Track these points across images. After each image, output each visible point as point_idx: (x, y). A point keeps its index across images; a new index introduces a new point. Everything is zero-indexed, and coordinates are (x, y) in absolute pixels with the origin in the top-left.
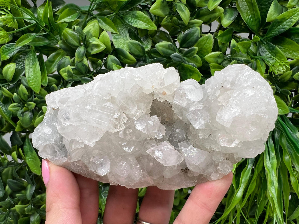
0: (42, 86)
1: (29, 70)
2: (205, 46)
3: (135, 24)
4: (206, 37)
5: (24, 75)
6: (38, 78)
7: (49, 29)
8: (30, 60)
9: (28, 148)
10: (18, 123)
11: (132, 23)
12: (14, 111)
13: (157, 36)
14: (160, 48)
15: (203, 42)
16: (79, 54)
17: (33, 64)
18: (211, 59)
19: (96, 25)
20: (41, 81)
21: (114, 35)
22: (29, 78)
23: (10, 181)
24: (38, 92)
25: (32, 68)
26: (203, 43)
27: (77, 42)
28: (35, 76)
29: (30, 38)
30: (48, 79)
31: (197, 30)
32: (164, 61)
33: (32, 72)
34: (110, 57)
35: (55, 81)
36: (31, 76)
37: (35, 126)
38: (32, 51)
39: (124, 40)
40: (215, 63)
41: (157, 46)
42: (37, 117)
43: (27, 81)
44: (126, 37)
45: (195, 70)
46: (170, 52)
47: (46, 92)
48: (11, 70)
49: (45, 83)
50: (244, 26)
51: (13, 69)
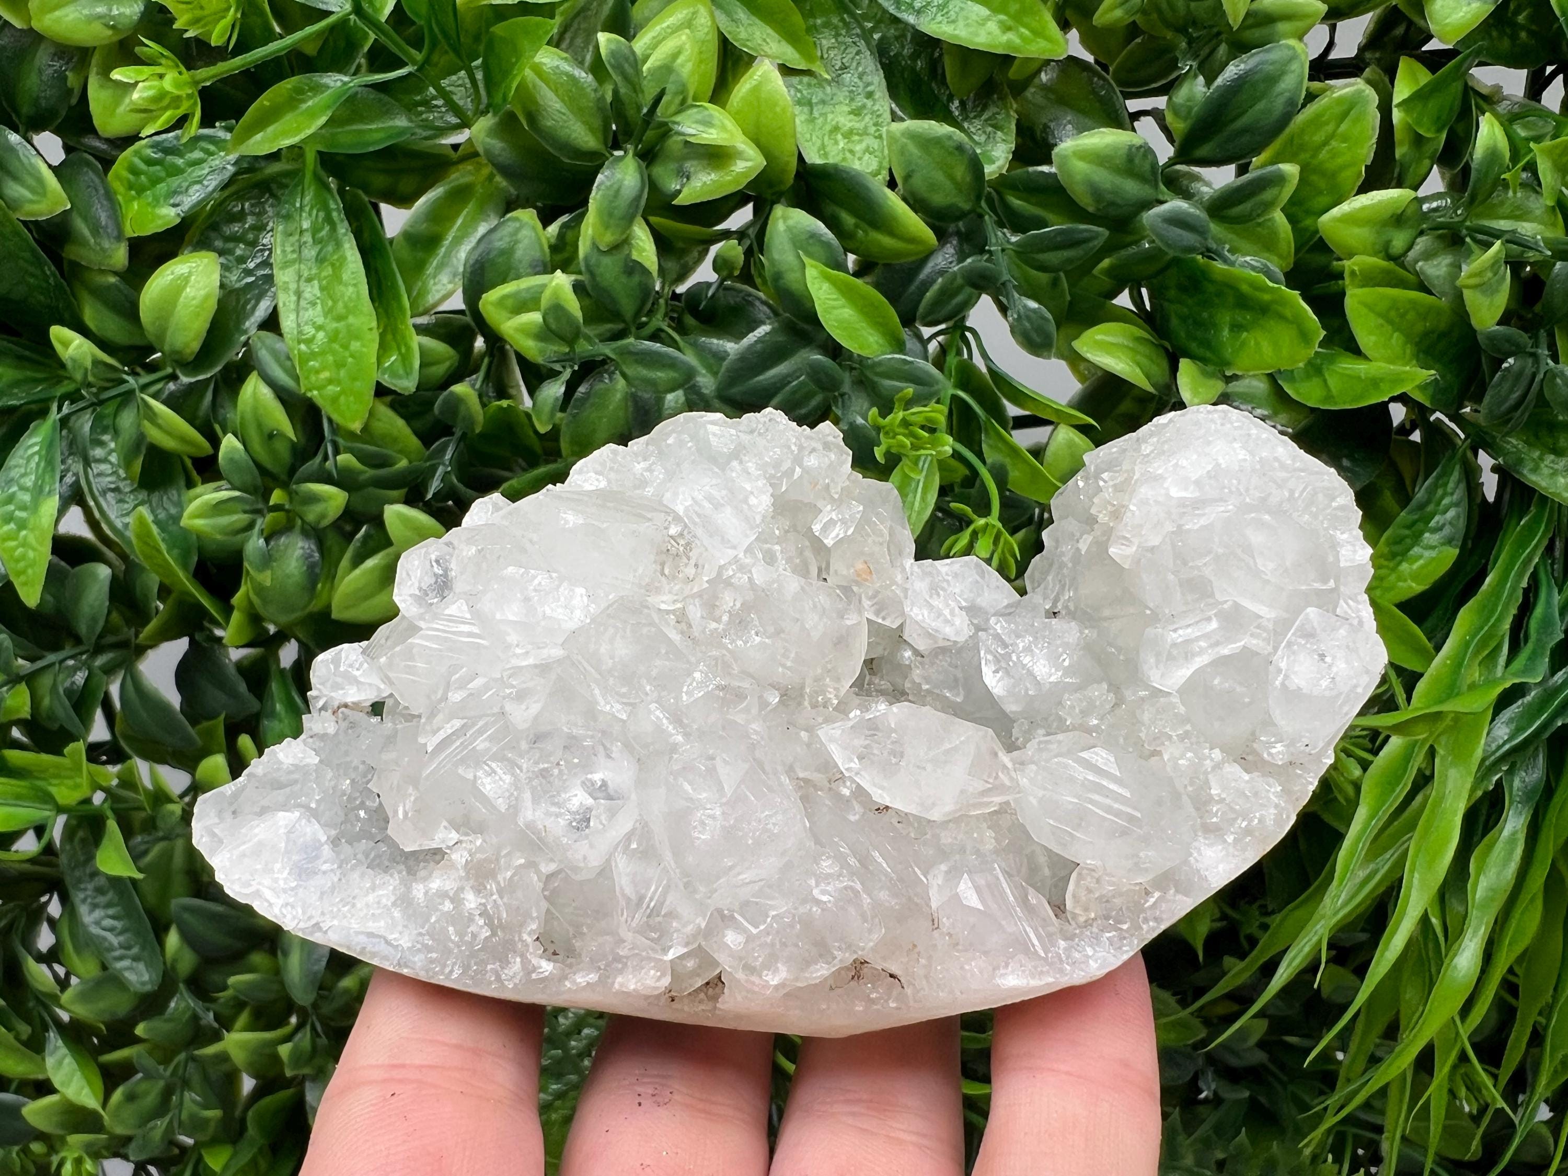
0: (381, 391)
1: (299, 294)
2: (1323, 155)
3: (939, 18)
4: (1340, 100)
5: (271, 323)
6: (355, 345)
7: (420, 50)
8: (302, 232)
10: (237, 599)
11: (919, 12)
12: (219, 537)
13: (1045, 88)
14: (1080, 167)
15: (1318, 129)
16: (611, 202)
17: (320, 260)
18: (1357, 231)
19: (703, 21)
20: (374, 360)
21: (795, 80)
22: (299, 343)
23: (186, 908)
24: (356, 426)
25: (316, 282)
26: (1315, 138)
27: (592, 130)
28: (336, 332)
29: (310, 103)
30: (421, 347)
31: (1294, 57)
32: (1096, 242)
33: (319, 307)
34: (785, 218)
35: (449, 359)
36: (313, 331)
37: (335, 615)
38: (304, 175)
39: (857, 112)
40: (1375, 254)
41: (1065, 157)
42: (345, 562)
43: (289, 358)
44: (870, 95)
45: (1283, 301)
46: (1132, 188)
47: (400, 423)
48: (194, 298)
49: (401, 372)
50: (1531, 33)
51: (204, 292)
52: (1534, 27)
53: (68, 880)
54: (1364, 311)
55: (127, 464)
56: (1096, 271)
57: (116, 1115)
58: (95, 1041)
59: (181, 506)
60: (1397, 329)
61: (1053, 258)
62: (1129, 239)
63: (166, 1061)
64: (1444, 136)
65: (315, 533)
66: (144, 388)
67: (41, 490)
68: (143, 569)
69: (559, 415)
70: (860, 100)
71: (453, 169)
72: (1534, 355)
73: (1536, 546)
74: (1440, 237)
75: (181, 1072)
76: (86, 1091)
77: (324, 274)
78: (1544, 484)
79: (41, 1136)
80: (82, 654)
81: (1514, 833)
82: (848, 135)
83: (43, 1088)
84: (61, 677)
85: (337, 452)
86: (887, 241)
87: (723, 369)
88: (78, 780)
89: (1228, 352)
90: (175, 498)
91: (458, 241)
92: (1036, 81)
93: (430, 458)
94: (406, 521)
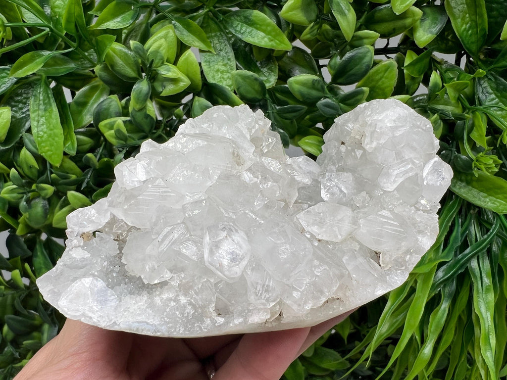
0: (65, 154)
1: (38, 121)
2: (380, 83)
3: (249, 36)
4: (385, 65)
5: (29, 130)
6: (57, 139)
7: (75, 43)
8: (40, 100)
9: (42, 262)
10: (21, 220)
11: (242, 34)
12: (13, 200)
13: (289, 57)
14: (296, 86)
15: (378, 74)
16: (138, 95)
17: (45, 110)
19: (171, 35)
20: (63, 144)
21: (204, 54)
22: (38, 137)
23: (10, 318)
24: (58, 165)
25: (44, 117)
26: (377, 78)
27: (133, 70)
28: (50, 134)
29: (37, 60)
30: (77, 139)
31: (369, 51)
32: (303, 111)
33: (45, 126)
34: (198, 101)
35: (90, 143)
36: (43, 134)
37: (54, 225)
38: (41, 82)
39: (225, 65)
41: (291, 83)
42: (57, 208)
43: (35, 143)
44: (229, 59)
46: (315, 93)
47: (73, 164)
48: (2, 122)
49: (71, 148)
50: (452, 42)
51: (5, 120)
52: (454, 40)
56: (305, 119)
61: (289, 115)
64: (422, 76)
70: (226, 61)
71: (93, 79)
72: (451, 150)
73: (454, 212)
77: (46, 115)
78: (457, 191)
81: (445, 308)
82: (222, 72)
85: (51, 173)
91: (93, 104)
92: (286, 55)
93: (84, 176)
94: (75, 196)
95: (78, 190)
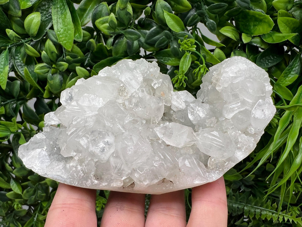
0: (75, 42)
1: (57, 21)
5: (52, 28)
8: (58, 8)
10: (46, 88)
12: (42, 74)
17: (62, 14)
18: (281, 4)
20: (73, 35)
22: (58, 32)
24: (70, 50)
25: (61, 19)
28: (65, 29)
30: (83, 33)
32: (225, 7)
33: (62, 24)
34: (159, 2)
35: (89, 36)
36: (60, 29)
40: (284, 10)
42: (68, 80)
43: (55, 35)
45: (266, 18)
47: (79, 49)
48: (35, 22)
49: (79, 37)
51: (37, 21)
53: (14, 148)
54: (281, 22)
55: (23, 59)
56: (224, 15)
57: (25, 195)
58: (20, 181)
59: (34, 68)
60: (288, 27)
61: (216, 11)
62: (232, 7)
63: (34, 185)
65: (62, 73)
66: (26, 42)
67: (5, 65)
68: (27, 82)
69: (112, 47)
74: (298, 7)
75: (37, 187)
76: (19, 190)
77: (63, 17)
79: (10, 200)
80: (15, 100)
83: (10, 190)
84: (11, 105)
85: (66, 56)
86: (181, 7)
87: (146, 36)
88: (15, 127)
89: (252, 31)
90: (33, 67)
91: (90, 10)
93: (86, 56)
94: (80, 70)
95: (82, 66)
